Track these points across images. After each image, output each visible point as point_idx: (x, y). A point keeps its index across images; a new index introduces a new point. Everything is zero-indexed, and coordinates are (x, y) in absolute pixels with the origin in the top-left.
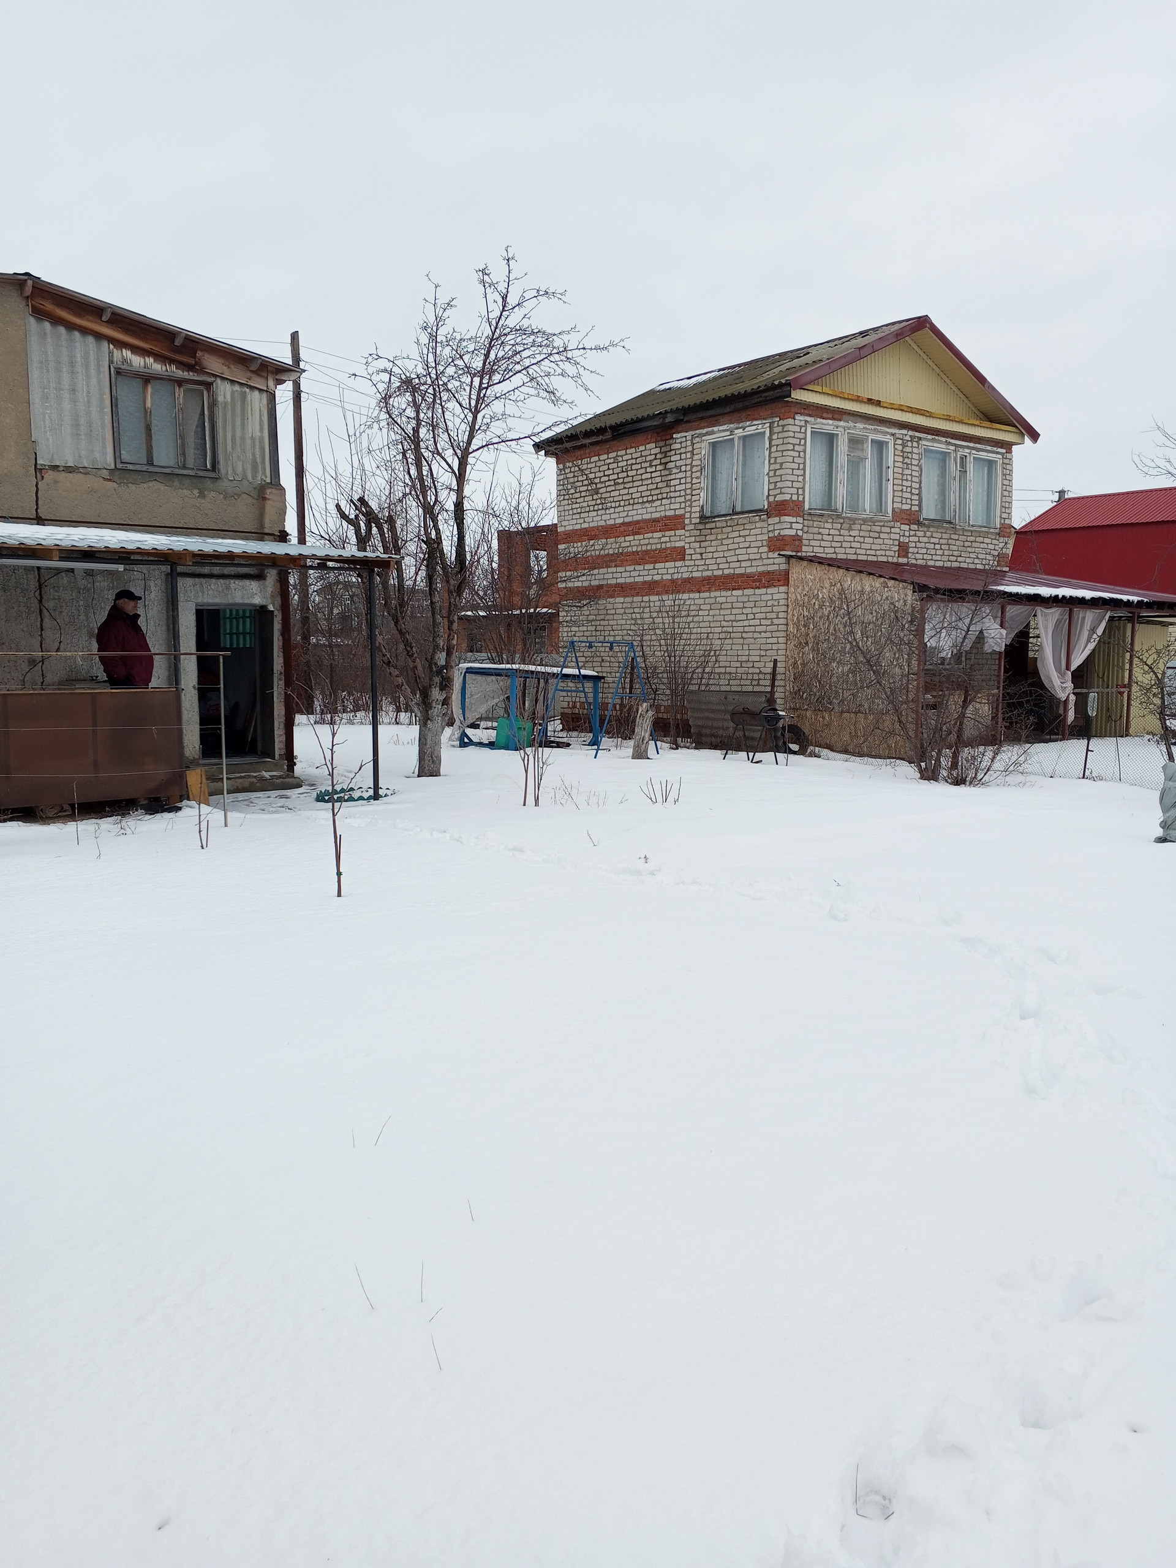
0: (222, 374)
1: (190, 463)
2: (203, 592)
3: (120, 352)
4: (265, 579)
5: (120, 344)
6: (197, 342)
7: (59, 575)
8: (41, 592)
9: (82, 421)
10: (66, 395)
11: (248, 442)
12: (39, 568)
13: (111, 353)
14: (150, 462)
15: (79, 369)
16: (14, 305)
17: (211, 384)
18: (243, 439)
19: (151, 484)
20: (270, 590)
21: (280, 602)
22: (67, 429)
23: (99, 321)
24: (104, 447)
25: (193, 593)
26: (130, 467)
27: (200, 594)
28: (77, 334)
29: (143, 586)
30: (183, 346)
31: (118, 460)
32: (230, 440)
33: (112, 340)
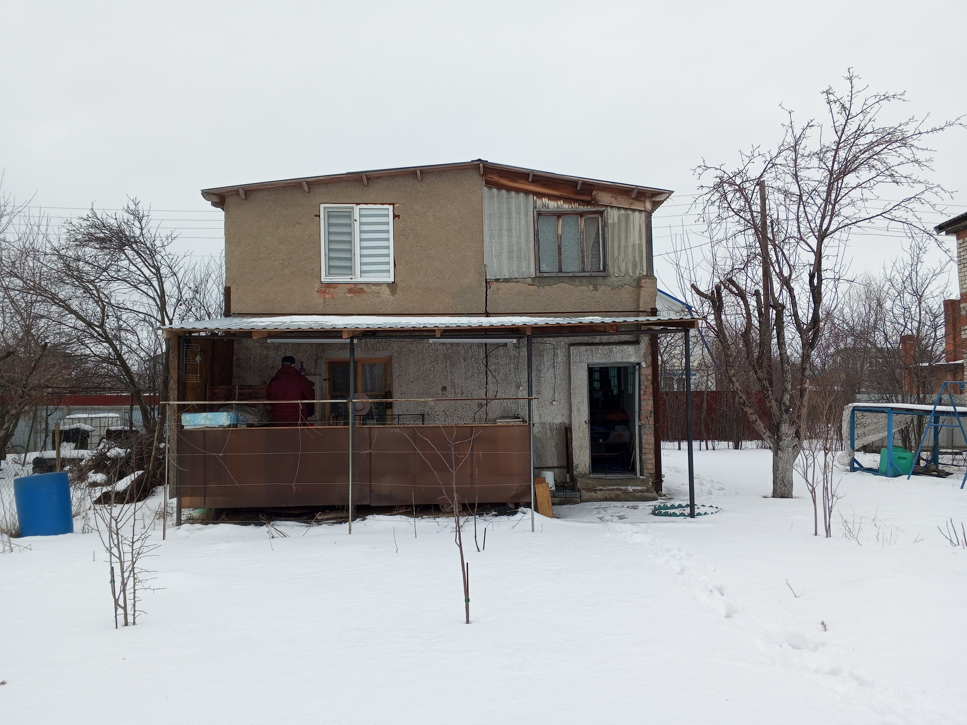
0: (610, 204)
1: (588, 267)
2: (593, 356)
3: (541, 200)
4: (639, 344)
5: (540, 195)
6: (594, 185)
7: (498, 349)
8: (487, 360)
9: (515, 249)
10: (505, 233)
11: (630, 248)
12: (486, 344)
13: (535, 202)
14: (560, 271)
15: (514, 215)
16: (477, 181)
17: (603, 212)
18: (626, 247)
19: (560, 285)
20: (643, 351)
21: (651, 360)
22: (505, 255)
23: (527, 182)
24: (529, 264)
25: (585, 356)
26: (545, 275)
27: (591, 357)
28: (513, 193)
29: (553, 354)
30: (582, 189)
31: (538, 271)
32: (617, 248)
33: (536, 194)
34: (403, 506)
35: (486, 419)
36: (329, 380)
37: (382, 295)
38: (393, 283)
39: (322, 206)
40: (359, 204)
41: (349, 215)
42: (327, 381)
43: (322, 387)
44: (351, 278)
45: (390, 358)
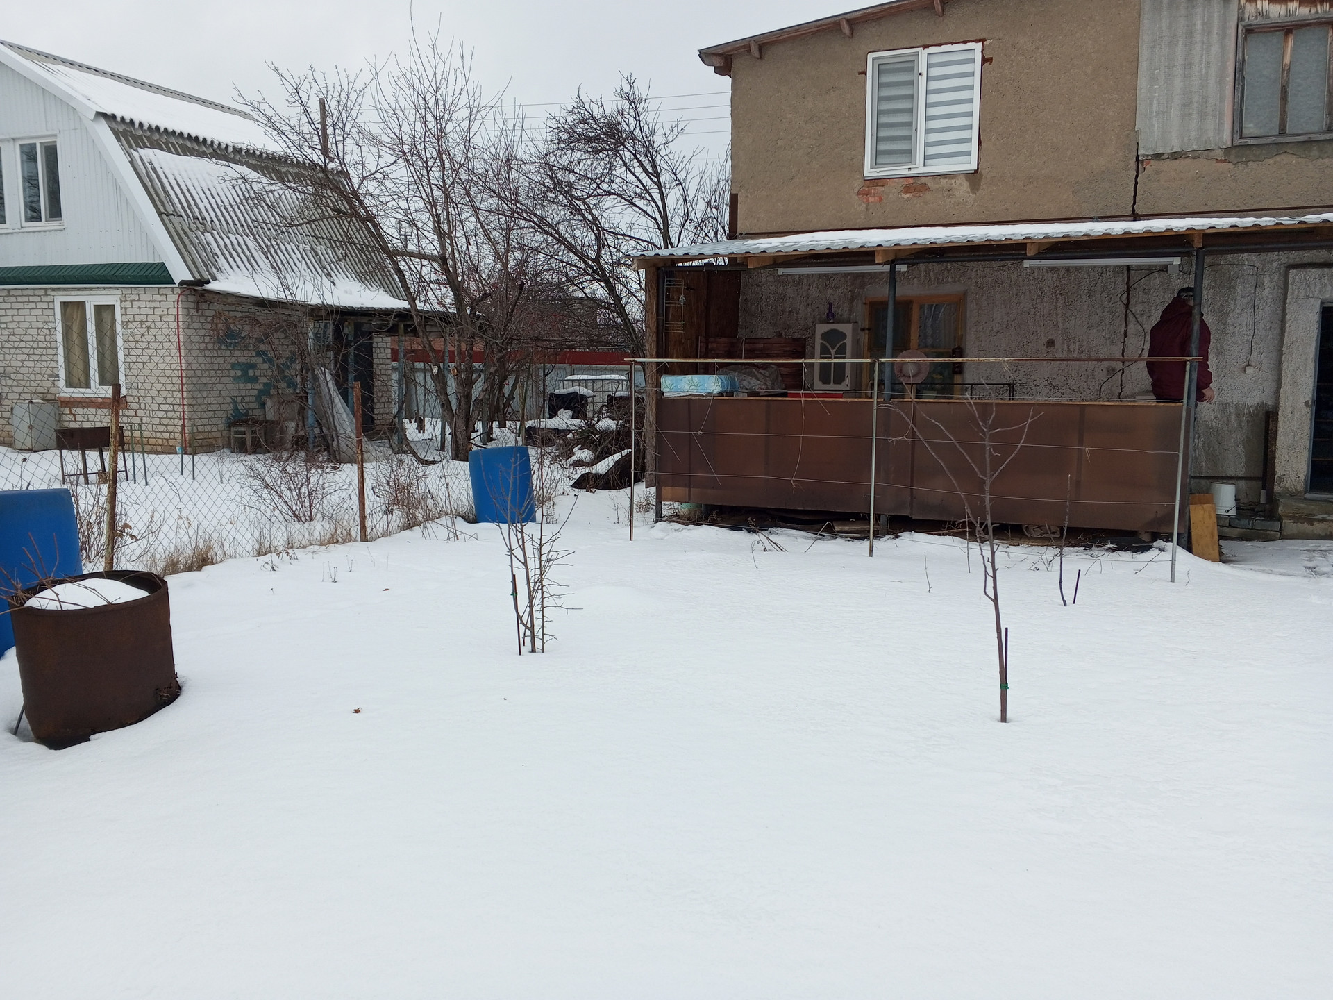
3: (1254, 4)
7: (1151, 276)
8: (1128, 295)
9: (1195, 98)
10: (1179, 72)
12: (1129, 268)
13: (1243, 9)
14: (1282, 132)
15: (1198, 37)
19: (1278, 158)
22: (1176, 110)
24: (1221, 124)
25: (1318, 287)
26: (1251, 142)
27: (1328, 288)
29: (1254, 283)
31: (1237, 136)
35: (1120, 394)
36: (869, 329)
37: (957, 193)
38: (976, 171)
39: (870, 56)
40: (928, 46)
41: (910, 67)
42: (867, 331)
43: (858, 340)
44: (909, 169)
45: (965, 294)
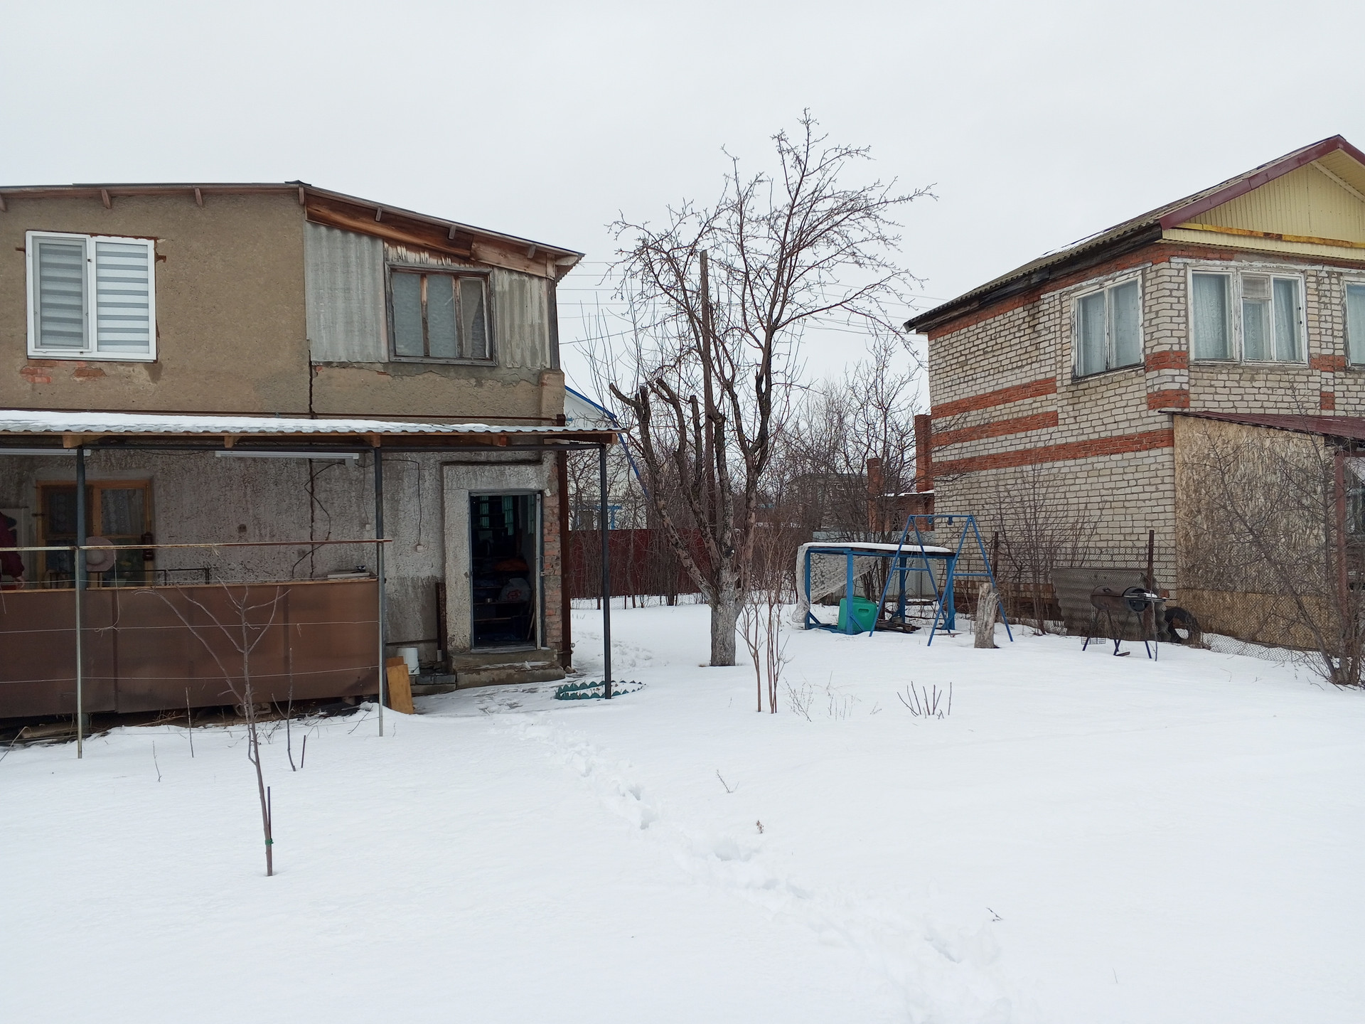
0: (498, 264)
1: (468, 353)
2: (476, 480)
3: (394, 249)
4: (542, 464)
5: (395, 242)
6: (473, 235)
7: (331, 468)
8: (312, 484)
9: (356, 318)
10: (340, 294)
11: (527, 329)
12: (311, 460)
13: (386, 252)
14: (427, 355)
15: (353, 268)
16: (294, 214)
17: (488, 274)
18: (521, 327)
19: (426, 375)
20: (547, 474)
21: (558, 486)
22: (340, 327)
23: (373, 221)
24: (378, 342)
25: (466, 481)
26: (404, 360)
27: (474, 481)
28: (352, 236)
29: (417, 476)
30: (457, 239)
31: (392, 354)
32: (509, 330)
33: (386, 239)
34: (172, 711)
35: (311, 574)
36: (43, 515)
37: (135, 381)
38: (155, 362)
39: (29, 235)
40: (96, 235)
41: (78, 252)
42: (40, 517)
43: (30, 526)
44: (82, 352)
45: (151, 481)
